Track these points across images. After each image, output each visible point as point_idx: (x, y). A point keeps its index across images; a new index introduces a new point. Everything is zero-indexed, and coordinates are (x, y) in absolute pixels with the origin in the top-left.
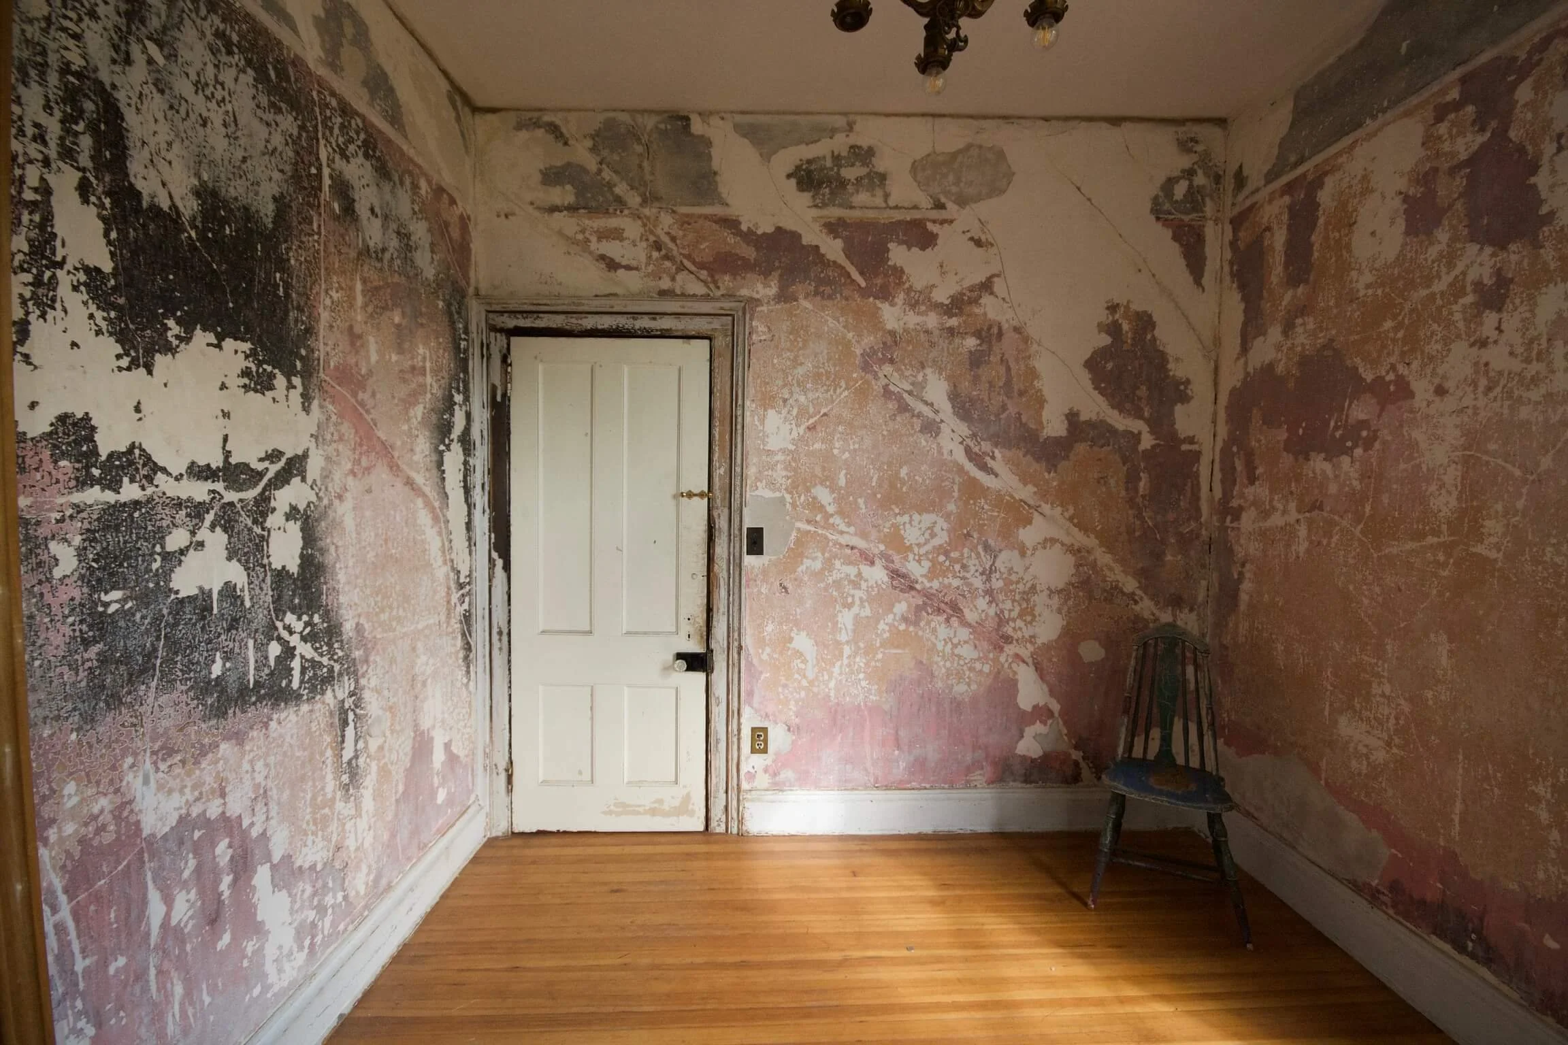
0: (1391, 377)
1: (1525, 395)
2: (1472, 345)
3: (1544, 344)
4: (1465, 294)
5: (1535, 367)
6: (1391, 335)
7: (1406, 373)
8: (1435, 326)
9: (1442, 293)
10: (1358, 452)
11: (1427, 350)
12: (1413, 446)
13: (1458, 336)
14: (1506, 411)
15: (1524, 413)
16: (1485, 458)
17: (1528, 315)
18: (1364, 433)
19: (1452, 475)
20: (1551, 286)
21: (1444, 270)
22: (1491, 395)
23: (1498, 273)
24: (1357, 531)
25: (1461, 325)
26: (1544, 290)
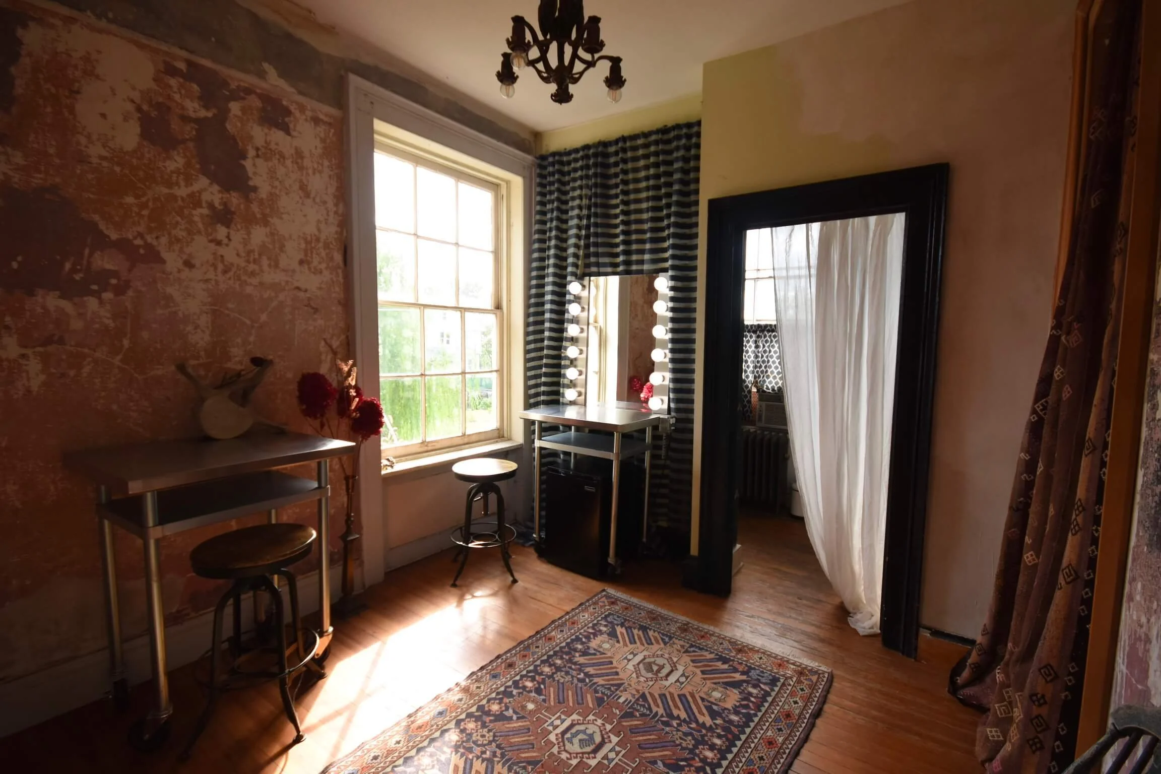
0: (138, 242)
1: (249, 280)
2: (211, 241)
3: (257, 256)
4: (201, 207)
5: (252, 267)
6: (135, 209)
7: (155, 243)
8: (179, 219)
9: (182, 199)
10: (108, 296)
11: (174, 232)
12: (169, 298)
13: (199, 232)
14: (237, 286)
15: (249, 290)
16: (227, 312)
17: (246, 236)
18: (114, 281)
19: (204, 320)
20: (258, 226)
21: (182, 184)
22: (228, 276)
23: (225, 204)
24: (117, 360)
25: (200, 225)
26: (254, 227)
